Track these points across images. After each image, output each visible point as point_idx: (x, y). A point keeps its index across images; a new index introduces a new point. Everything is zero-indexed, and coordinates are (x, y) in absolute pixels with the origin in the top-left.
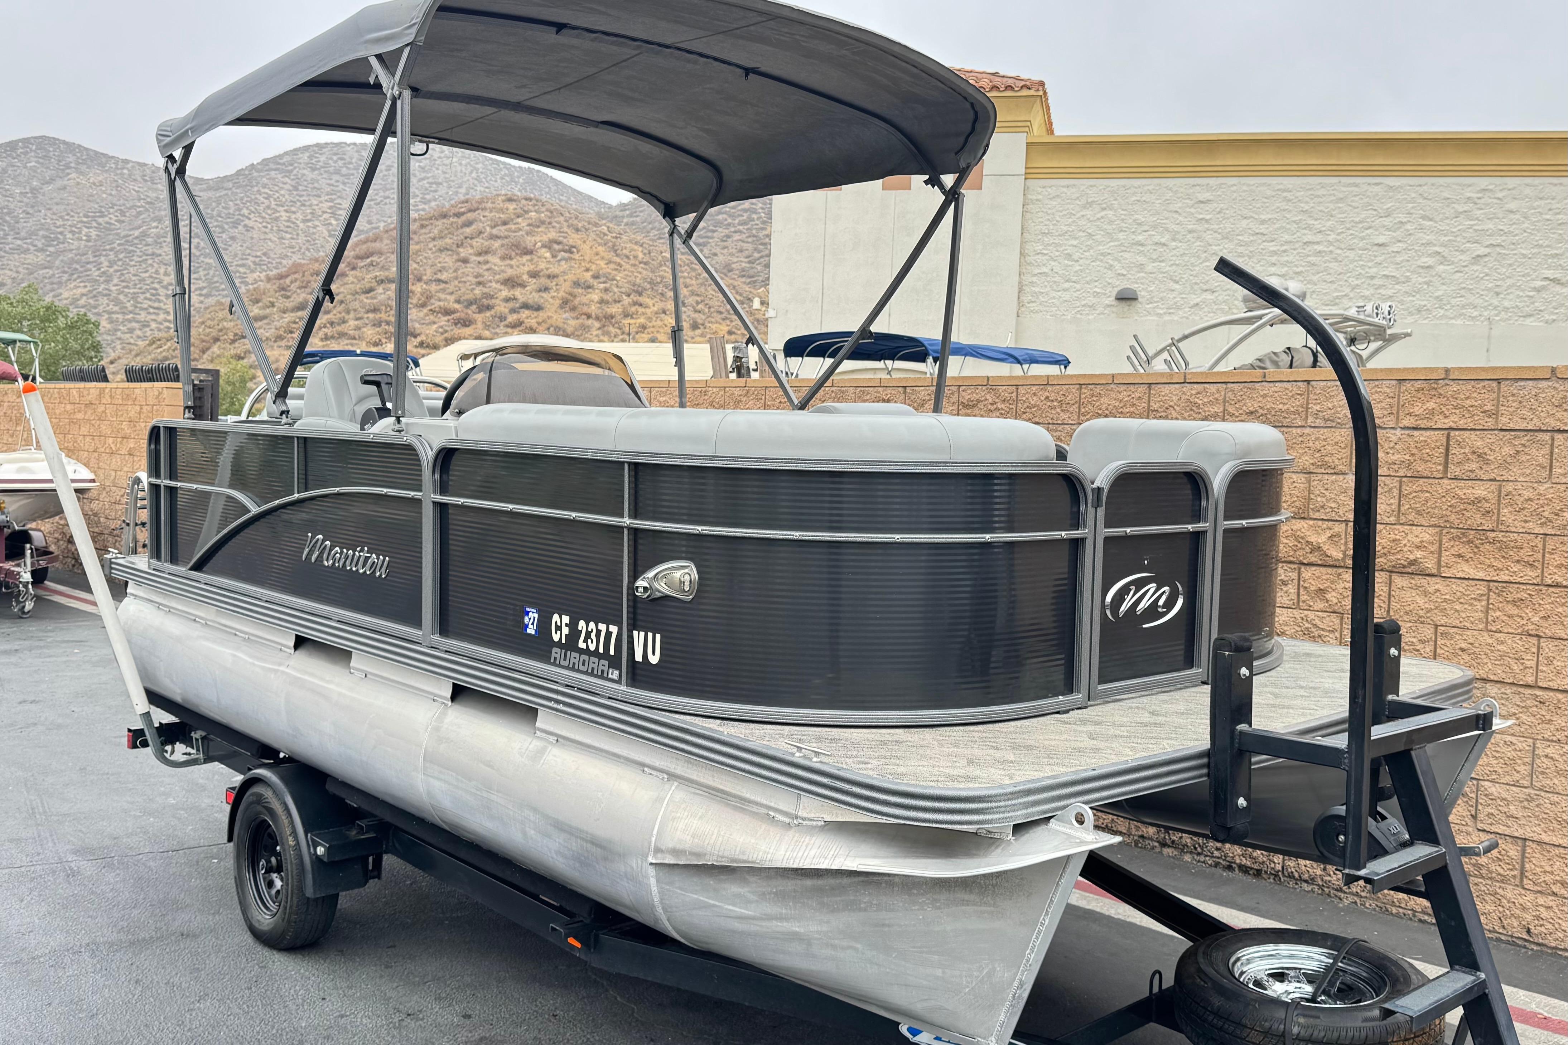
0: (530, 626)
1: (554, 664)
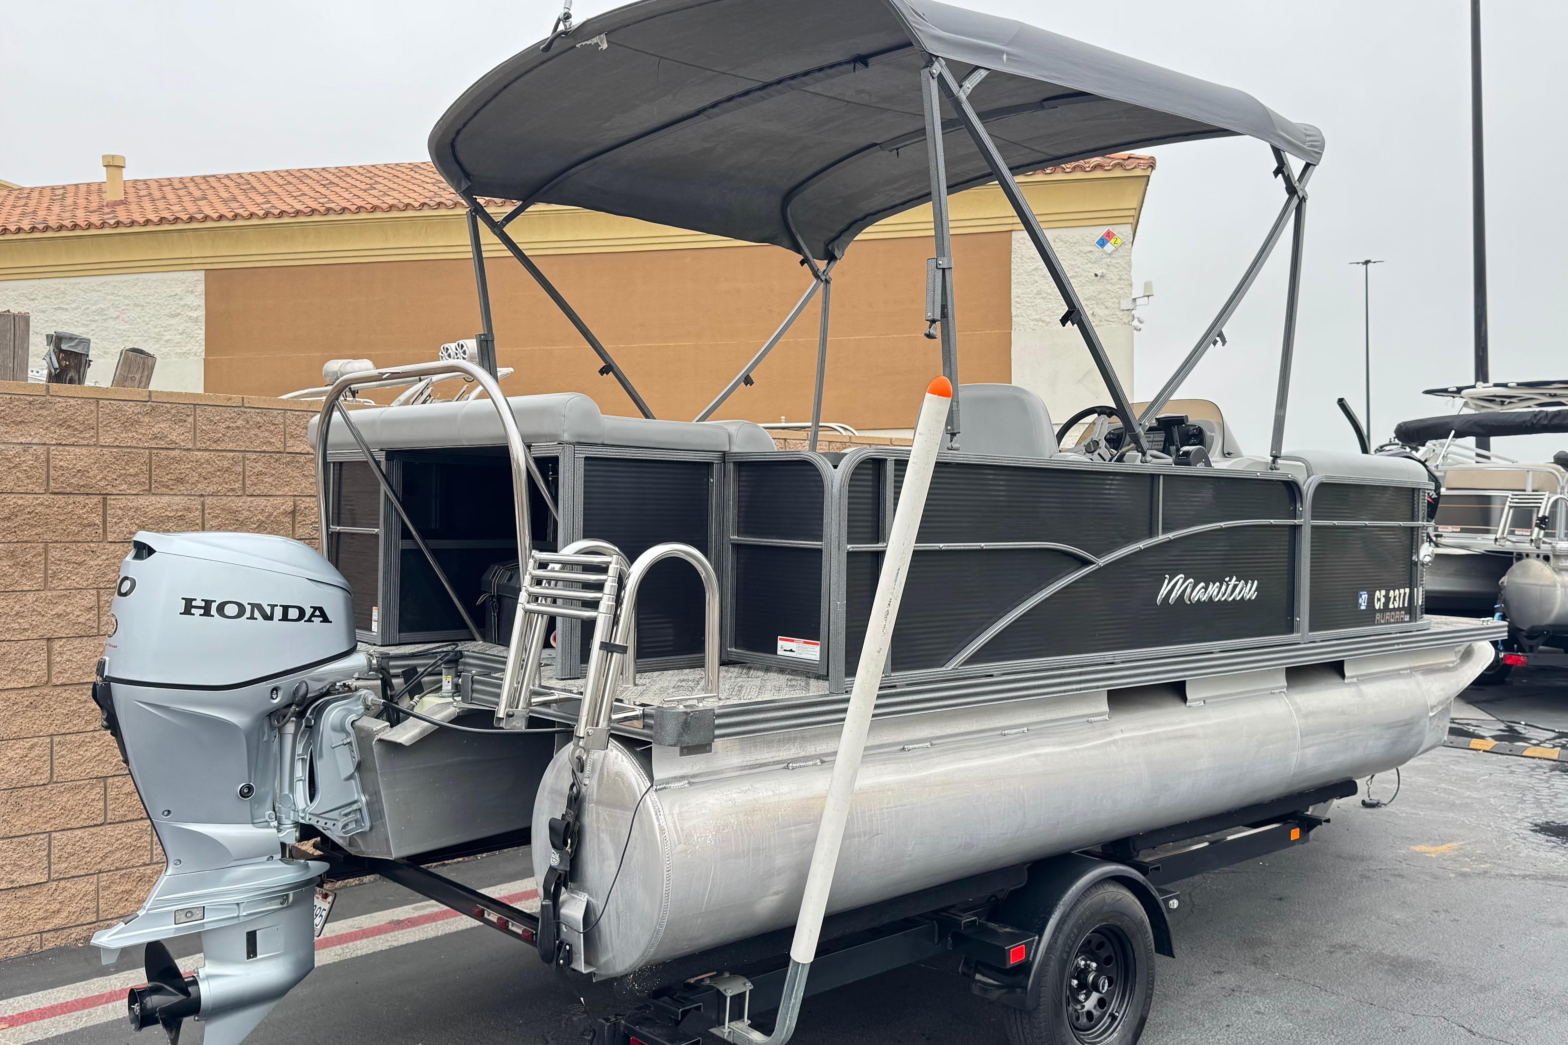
0: (1363, 604)
1: (1378, 624)
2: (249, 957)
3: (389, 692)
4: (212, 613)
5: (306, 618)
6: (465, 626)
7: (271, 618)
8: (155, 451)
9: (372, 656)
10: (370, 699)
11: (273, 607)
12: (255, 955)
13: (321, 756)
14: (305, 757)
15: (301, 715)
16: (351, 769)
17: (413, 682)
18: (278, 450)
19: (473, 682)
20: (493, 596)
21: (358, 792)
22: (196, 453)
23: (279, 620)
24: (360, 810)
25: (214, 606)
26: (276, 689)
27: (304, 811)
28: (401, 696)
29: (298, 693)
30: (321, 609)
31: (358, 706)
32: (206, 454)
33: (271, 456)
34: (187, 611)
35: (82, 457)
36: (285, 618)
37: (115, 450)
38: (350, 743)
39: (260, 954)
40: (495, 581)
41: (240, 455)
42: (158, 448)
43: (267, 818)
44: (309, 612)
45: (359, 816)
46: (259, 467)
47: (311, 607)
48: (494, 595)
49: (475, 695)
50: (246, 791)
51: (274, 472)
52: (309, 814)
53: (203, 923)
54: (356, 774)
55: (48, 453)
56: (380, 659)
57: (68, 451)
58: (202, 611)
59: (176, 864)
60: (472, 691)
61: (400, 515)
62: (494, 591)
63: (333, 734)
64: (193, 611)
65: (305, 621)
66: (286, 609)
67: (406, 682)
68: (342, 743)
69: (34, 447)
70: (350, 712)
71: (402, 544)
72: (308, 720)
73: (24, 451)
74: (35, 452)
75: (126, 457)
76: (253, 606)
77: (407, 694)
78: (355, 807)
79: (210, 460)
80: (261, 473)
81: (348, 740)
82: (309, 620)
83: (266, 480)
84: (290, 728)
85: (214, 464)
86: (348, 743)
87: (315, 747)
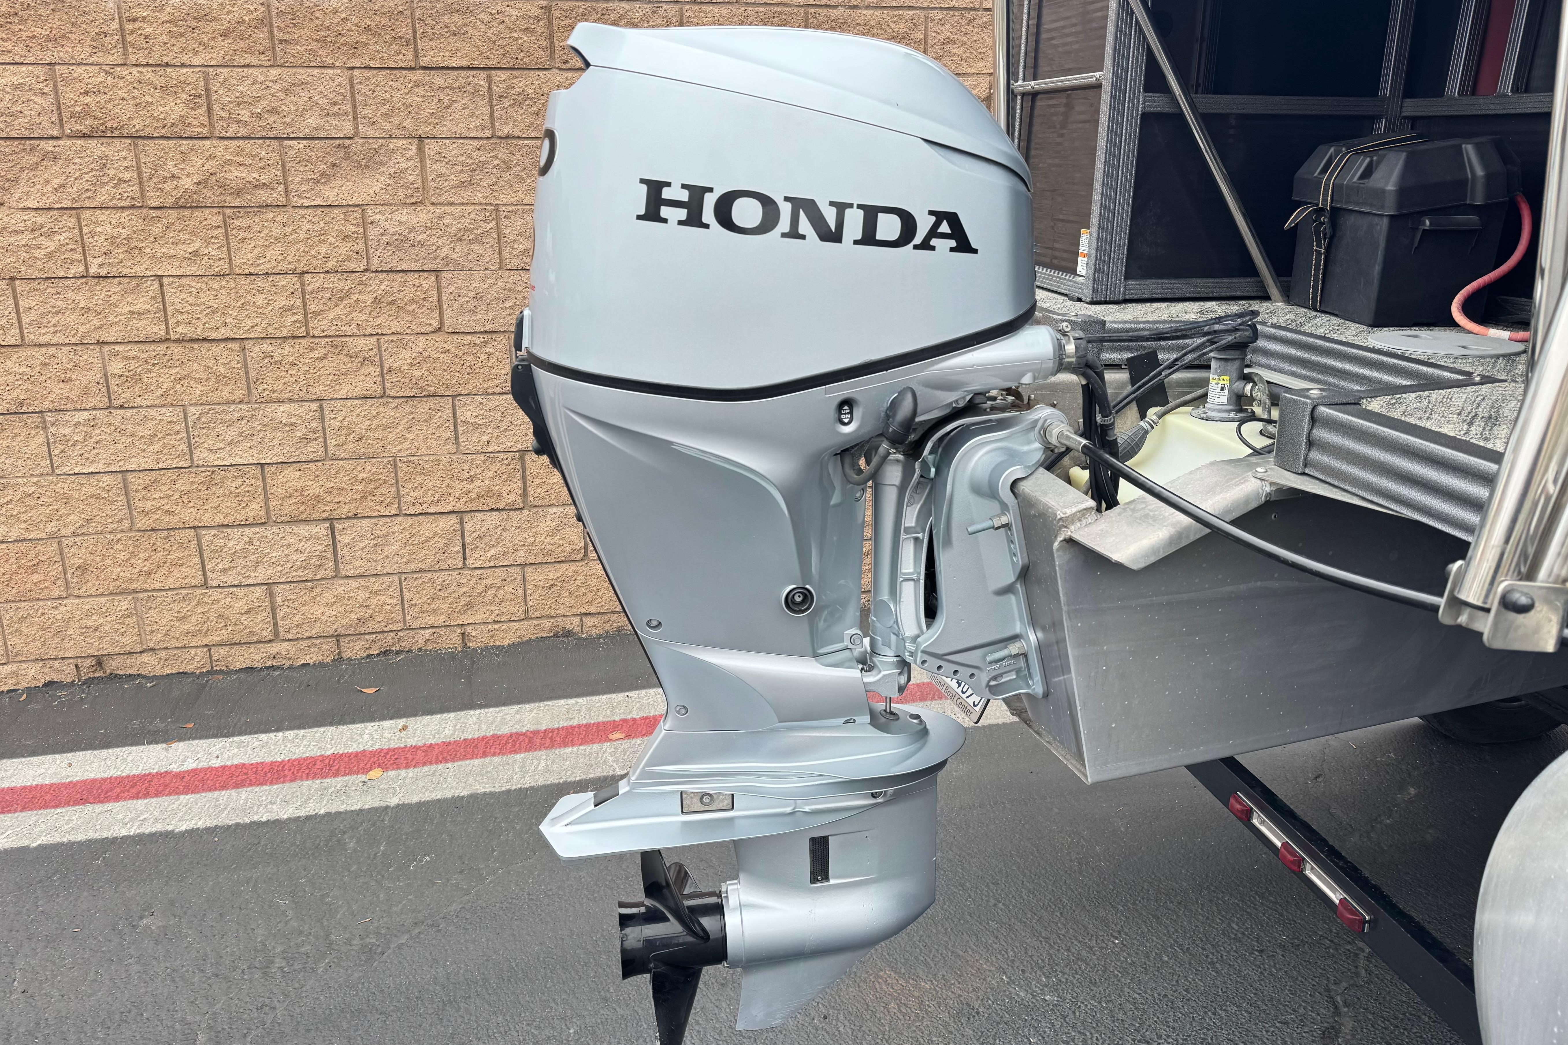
2: (814, 880)
3: (1099, 418)
4: (705, 220)
5: (918, 240)
6: (1251, 270)
7: (835, 236)
8: (813, 11)
9: (1064, 334)
10: (1055, 432)
11: (841, 208)
12: (826, 878)
13: (948, 542)
14: (920, 535)
15: (914, 451)
16: (1010, 577)
17: (1148, 382)
18: (972, 5)
19: (1313, 420)
20: (1320, 211)
21: (1022, 620)
22: (865, 12)
23: (856, 242)
24: (1025, 655)
25: (710, 201)
26: (847, 403)
27: (915, 639)
28: (1122, 407)
29: (894, 415)
30: (953, 219)
31: (1029, 442)
32: (878, 12)
33: (962, 15)
34: (652, 214)
35: (721, 19)
36: (869, 238)
37: (762, 9)
38: (1007, 526)
39: (833, 878)
40: (1328, 180)
41: (922, 14)
42: (816, 5)
43: (847, 643)
44: (924, 225)
45: (1022, 664)
46: (946, 32)
47: (931, 213)
48: (1322, 210)
49: (1315, 455)
50: (798, 599)
51: (965, 39)
52: (923, 652)
53: (731, 819)
54: (1018, 586)
55: (682, 15)
56: (1083, 343)
57: (705, 13)
58: (682, 214)
59: (678, 712)
60: (1311, 444)
61: (1145, 38)
62: (1324, 200)
63: (973, 498)
64: (665, 211)
65: (916, 247)
66: (871, 213)
67: (1133, 380)
68: (989, 523)
69: (665, 7)
70: (1013, 457)
71: (1144, 102)
72: (925, 466)
73: (654, 12)
74: (665, 14)
75: (776, 19)
76: (799, 204)
77: (1134, 402)
78: (1014, 648)
79: (882, 22)
80: (948, 41)
81: (1004, 520)
82: (925, 245)
83: (955, 51)
84: (893, 474)
85: (887, 28)
86: (1003, 526)
87: (938, 519)
